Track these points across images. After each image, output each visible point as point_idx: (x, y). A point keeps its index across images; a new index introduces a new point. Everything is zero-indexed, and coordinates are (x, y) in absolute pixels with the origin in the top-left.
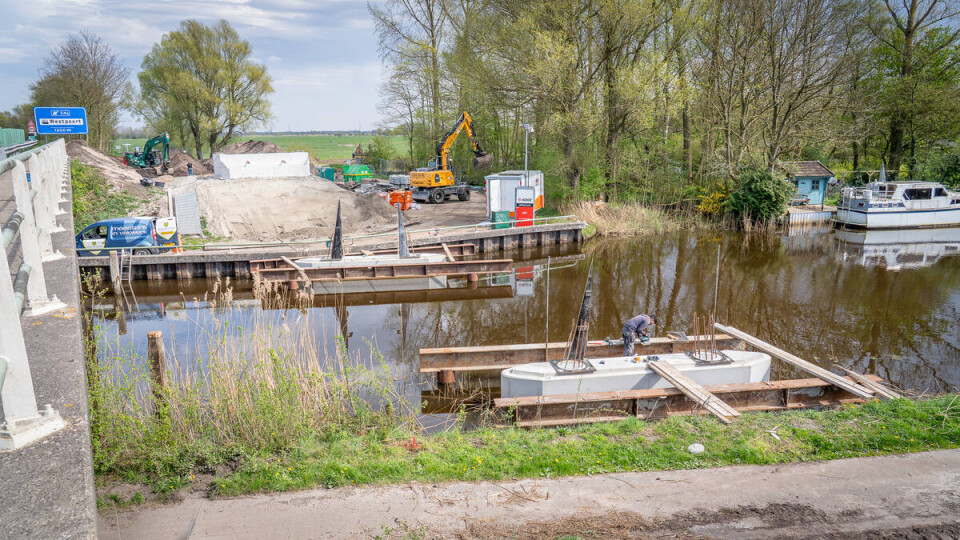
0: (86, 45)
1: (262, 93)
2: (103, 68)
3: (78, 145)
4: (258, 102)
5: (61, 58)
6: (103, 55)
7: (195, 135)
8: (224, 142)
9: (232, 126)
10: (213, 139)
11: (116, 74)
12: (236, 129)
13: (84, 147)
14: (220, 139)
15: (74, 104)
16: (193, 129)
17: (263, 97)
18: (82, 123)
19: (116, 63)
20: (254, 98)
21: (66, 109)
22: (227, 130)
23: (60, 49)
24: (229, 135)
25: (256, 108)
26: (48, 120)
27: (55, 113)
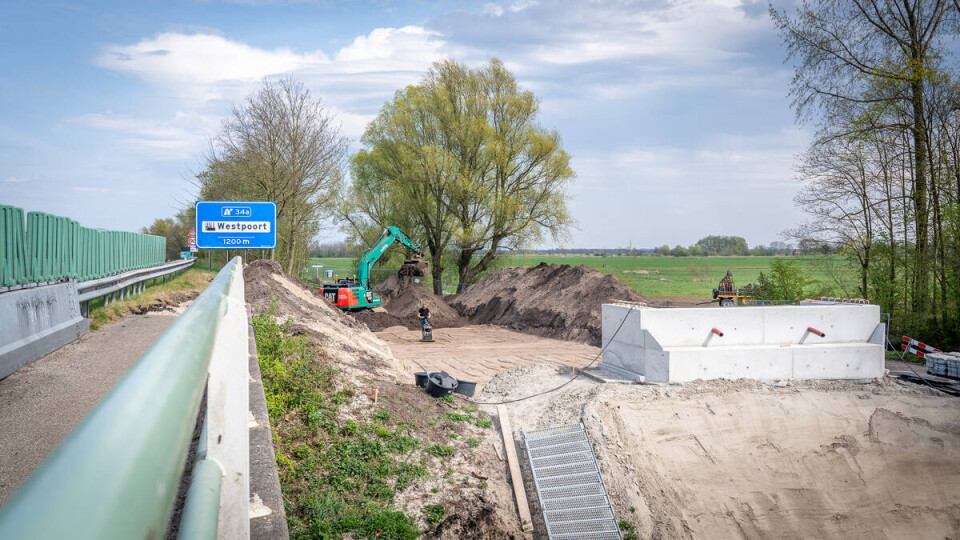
0: (286, 102)
1: (554, 178)
2: (308, 139)
3: (265, 271)
4: (545, 195)
5: (248, 119)
6: (310, 119)
7: (433, 252)
8: (483, 266)
9: (497, 238)
10: (464, 259)
11: (327, 148)
12: (504, 242)
13: (276, 277)
14: (476, 258)
15: (258, 198)
16: (430, 242)
17: (556, 187)
18: (268, 230)
19: (328, 129)
20: (537, 189)
21: (245, 205)
22: (488, 247)
23: (248, 105)
24: (490, 256)
25: (541, 207)
26: (215, 224)
27: (228, 212)
